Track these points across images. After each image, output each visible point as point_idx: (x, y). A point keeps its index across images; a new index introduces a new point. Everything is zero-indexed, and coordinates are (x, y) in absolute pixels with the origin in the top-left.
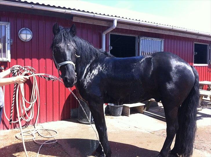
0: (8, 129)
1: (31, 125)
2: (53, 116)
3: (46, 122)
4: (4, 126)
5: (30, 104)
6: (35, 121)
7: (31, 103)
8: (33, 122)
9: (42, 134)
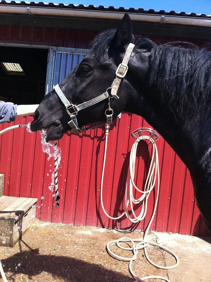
0: (103, 227)
1: (140, 231)
2: (180, 224)
3: (167, 231)
4: (99, 220)
5: (143, 194)
6: (147, 225)
7: (145, 192)
8: (144, 225)
9: (151, 254)
